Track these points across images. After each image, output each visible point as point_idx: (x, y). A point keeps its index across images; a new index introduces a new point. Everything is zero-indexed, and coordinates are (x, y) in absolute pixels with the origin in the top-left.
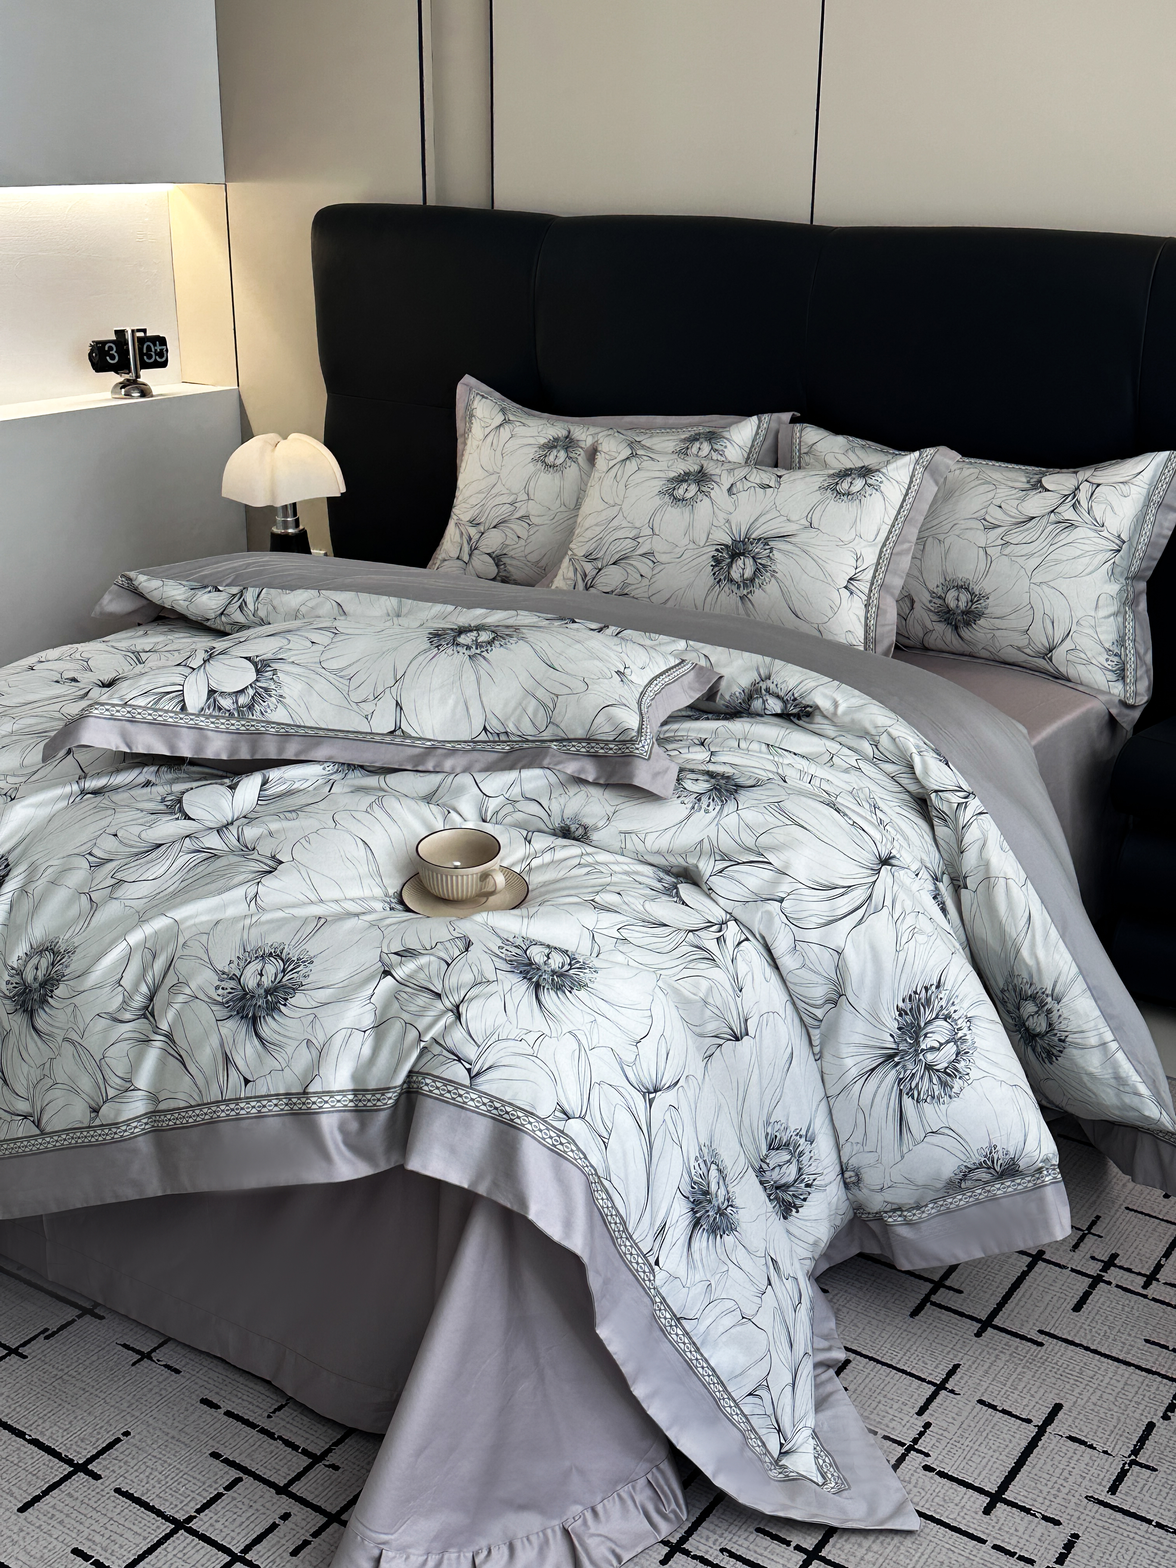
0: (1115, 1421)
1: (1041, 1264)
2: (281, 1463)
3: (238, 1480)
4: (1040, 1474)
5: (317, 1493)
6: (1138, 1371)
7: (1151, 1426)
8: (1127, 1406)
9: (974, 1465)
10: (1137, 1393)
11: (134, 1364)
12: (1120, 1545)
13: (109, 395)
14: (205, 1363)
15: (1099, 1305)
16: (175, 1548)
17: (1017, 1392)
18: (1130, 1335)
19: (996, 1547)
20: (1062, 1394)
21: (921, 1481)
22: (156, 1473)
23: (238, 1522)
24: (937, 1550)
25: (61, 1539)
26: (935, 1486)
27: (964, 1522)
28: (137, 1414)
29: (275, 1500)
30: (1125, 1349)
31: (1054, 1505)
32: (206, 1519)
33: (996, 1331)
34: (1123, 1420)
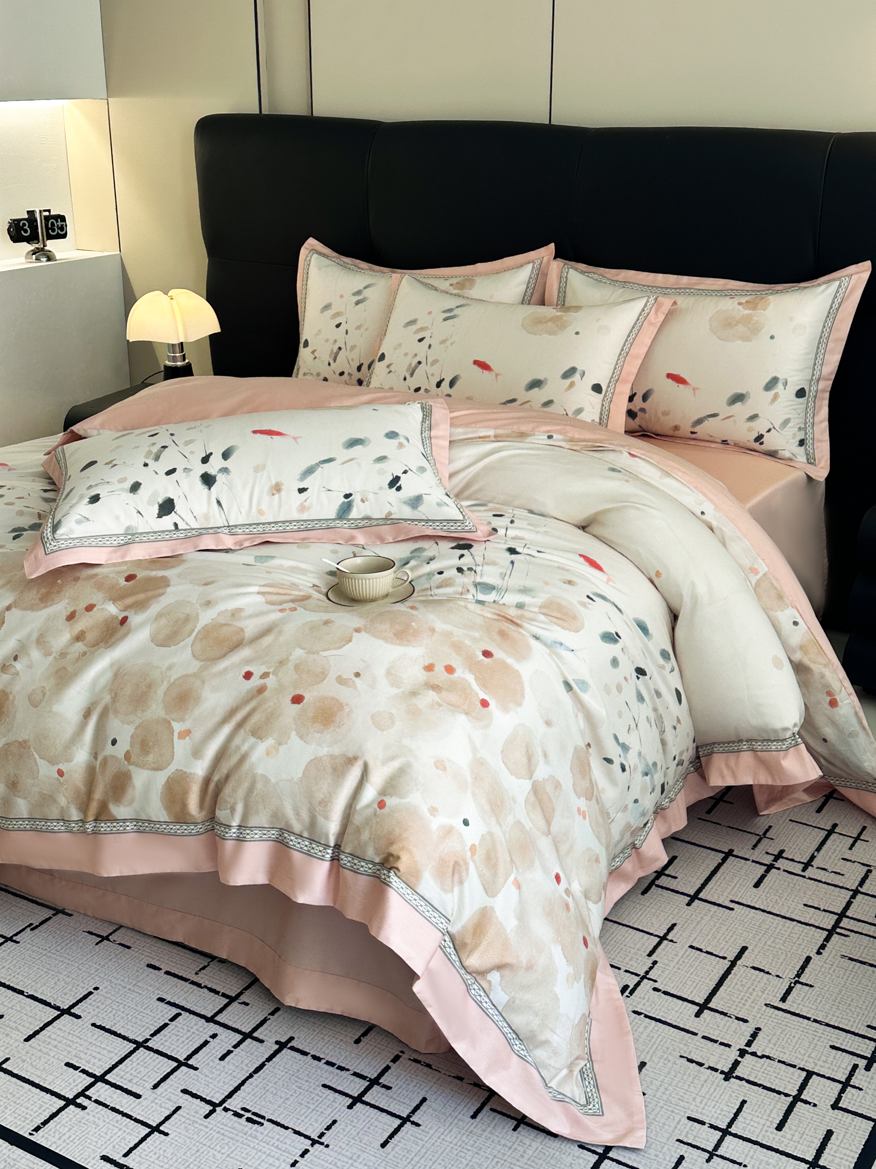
0: (784, 956)
1: (731, 859)
2: (208, 1003)
3: (178, 1015)
4: (733, 991)
5: (235, 1020)
6: (799, 925)
7: (808, 959)
8: (792, 946)
9: (688, 987)
10: (799, 938)
11: (97, 944)
12: (789, 1034)
13: (23, 260)
14: (149, 941)
15: (772, 882)
16: (138, 1059)
17: (716, 940)
18: (793, 901)
19: (704, 1037)
20: (747, 940)
21: (651, 998)
22: (120, 1013)
23: (180, 1042)
24: (664, 1040)
25: (56, 1057)
26: (661, 1000)
27: (682, 1022)
28: (102, 975)
29: (205, 1026)
30: (790, 911)
31: (743, 1010)
32: (157, 1040)
33: (700, 902)
34: (789, 955)
